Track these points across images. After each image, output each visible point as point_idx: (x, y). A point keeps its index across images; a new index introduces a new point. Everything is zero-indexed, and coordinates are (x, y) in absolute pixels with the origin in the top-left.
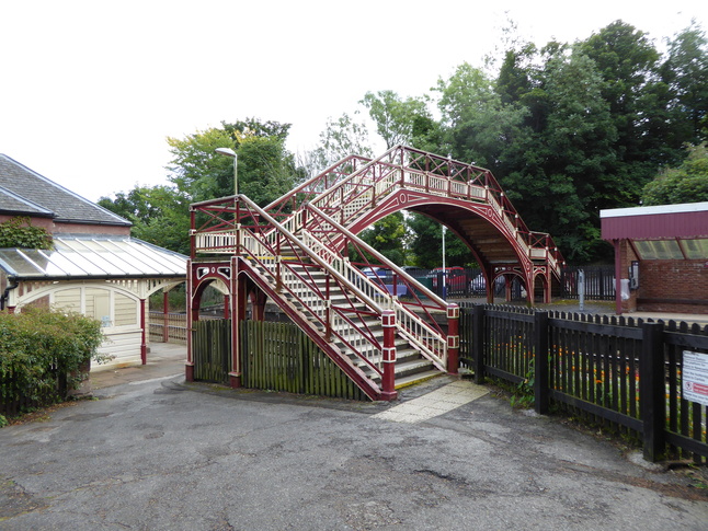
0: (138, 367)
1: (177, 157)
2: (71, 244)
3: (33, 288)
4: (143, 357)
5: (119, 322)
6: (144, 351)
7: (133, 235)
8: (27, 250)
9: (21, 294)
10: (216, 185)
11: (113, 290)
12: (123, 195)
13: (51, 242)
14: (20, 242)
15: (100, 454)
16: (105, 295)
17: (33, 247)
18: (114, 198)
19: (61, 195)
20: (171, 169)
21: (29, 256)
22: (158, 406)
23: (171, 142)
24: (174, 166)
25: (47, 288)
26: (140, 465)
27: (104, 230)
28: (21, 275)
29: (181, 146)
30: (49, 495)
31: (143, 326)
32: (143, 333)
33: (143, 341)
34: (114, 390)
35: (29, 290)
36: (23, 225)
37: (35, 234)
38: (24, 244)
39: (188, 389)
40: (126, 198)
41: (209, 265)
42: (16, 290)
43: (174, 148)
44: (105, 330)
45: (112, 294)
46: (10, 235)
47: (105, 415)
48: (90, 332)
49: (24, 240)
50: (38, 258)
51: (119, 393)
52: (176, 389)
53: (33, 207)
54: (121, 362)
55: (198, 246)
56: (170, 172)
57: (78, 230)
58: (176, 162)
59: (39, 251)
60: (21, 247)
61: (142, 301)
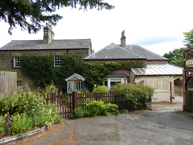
0: (169, 103)
1: (187, 38)
2: (151, 66)
3: (140, 78)
4: (171, 100)
5: (163, 89)
6: (171, 98)
7: (169, 63)
8: (140, 68)
9: (138, 79)
11: (161, 79)
12: (171, 52)
13: (146, 66)
15: (143, 129)
16: (159, 81)
17: (142, 67)
18: (168, 53)
19: (150, 53)
20: (185, 42)
21: (140, 70)
22: (169, 117)
23: (184, 33)
24: (186, 41)
25: (144, 78)
26: (151, 137)
27: (160, 62)
28: (137, 74)
29: (188, 34)
30: (123, 138)
31: (171, 90)
32: (171, 92)
33: (171, 95)
34: (159, 109)
35: (139, 79)
36: (139, 62)
37: (142, 64)
38: (140, 67)
39: (183, 113)
40: (172, 53)
41: (190, 71)
42: (136, 78)
43: (185, 35)
44: (156, 91)
45: (161, 80)
46: (136, 65)
47: (153, 116)
48: (151, 91)
49: (139, 66)
50: (143, 70)
51: (160, 110)
52: (178, 112)
53: (141, 57)
54: (164, 101)
55: (186, 65)
56: (184, 43)
57: (154, 62)
58: (186, 39)
59: (143, 68)
60: (139, 67)
61: (171, 83)
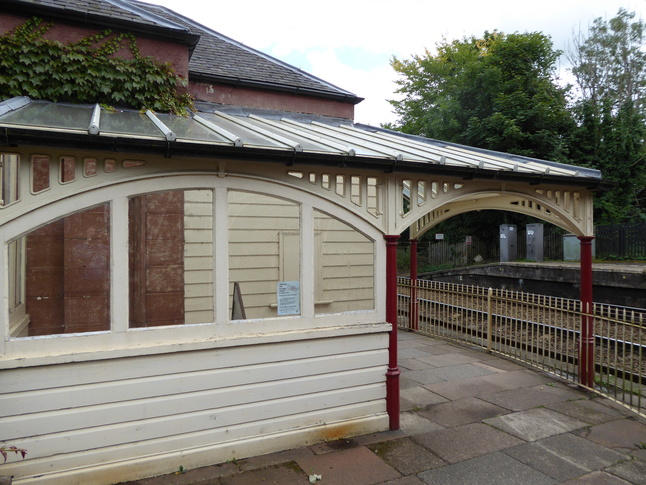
4: (393, 406)
6: (396, 387)
10: (458, 105)
13: (182, 100)
14: (106, 90)
23: (397, 65)
27: (306, 106)
31: (390, 316)
32: (393, 335)
33: (393, 361)
38: (117, 96)
46: (82, 70)
49: (118, 86)
61: (391, 242)
